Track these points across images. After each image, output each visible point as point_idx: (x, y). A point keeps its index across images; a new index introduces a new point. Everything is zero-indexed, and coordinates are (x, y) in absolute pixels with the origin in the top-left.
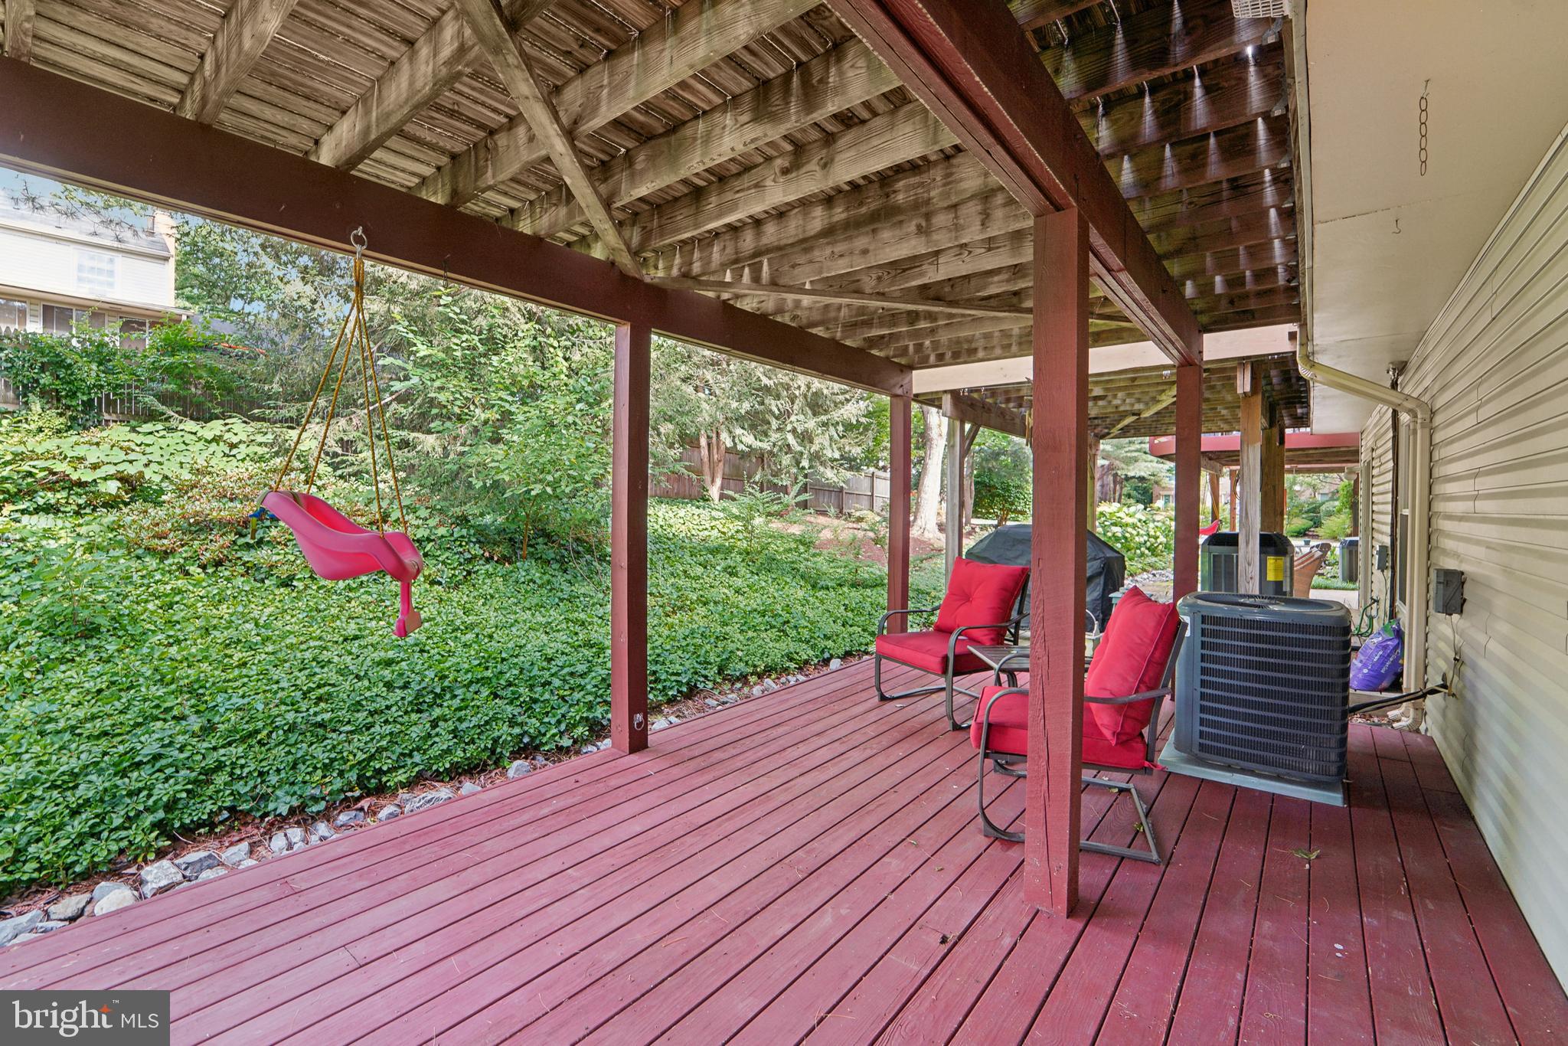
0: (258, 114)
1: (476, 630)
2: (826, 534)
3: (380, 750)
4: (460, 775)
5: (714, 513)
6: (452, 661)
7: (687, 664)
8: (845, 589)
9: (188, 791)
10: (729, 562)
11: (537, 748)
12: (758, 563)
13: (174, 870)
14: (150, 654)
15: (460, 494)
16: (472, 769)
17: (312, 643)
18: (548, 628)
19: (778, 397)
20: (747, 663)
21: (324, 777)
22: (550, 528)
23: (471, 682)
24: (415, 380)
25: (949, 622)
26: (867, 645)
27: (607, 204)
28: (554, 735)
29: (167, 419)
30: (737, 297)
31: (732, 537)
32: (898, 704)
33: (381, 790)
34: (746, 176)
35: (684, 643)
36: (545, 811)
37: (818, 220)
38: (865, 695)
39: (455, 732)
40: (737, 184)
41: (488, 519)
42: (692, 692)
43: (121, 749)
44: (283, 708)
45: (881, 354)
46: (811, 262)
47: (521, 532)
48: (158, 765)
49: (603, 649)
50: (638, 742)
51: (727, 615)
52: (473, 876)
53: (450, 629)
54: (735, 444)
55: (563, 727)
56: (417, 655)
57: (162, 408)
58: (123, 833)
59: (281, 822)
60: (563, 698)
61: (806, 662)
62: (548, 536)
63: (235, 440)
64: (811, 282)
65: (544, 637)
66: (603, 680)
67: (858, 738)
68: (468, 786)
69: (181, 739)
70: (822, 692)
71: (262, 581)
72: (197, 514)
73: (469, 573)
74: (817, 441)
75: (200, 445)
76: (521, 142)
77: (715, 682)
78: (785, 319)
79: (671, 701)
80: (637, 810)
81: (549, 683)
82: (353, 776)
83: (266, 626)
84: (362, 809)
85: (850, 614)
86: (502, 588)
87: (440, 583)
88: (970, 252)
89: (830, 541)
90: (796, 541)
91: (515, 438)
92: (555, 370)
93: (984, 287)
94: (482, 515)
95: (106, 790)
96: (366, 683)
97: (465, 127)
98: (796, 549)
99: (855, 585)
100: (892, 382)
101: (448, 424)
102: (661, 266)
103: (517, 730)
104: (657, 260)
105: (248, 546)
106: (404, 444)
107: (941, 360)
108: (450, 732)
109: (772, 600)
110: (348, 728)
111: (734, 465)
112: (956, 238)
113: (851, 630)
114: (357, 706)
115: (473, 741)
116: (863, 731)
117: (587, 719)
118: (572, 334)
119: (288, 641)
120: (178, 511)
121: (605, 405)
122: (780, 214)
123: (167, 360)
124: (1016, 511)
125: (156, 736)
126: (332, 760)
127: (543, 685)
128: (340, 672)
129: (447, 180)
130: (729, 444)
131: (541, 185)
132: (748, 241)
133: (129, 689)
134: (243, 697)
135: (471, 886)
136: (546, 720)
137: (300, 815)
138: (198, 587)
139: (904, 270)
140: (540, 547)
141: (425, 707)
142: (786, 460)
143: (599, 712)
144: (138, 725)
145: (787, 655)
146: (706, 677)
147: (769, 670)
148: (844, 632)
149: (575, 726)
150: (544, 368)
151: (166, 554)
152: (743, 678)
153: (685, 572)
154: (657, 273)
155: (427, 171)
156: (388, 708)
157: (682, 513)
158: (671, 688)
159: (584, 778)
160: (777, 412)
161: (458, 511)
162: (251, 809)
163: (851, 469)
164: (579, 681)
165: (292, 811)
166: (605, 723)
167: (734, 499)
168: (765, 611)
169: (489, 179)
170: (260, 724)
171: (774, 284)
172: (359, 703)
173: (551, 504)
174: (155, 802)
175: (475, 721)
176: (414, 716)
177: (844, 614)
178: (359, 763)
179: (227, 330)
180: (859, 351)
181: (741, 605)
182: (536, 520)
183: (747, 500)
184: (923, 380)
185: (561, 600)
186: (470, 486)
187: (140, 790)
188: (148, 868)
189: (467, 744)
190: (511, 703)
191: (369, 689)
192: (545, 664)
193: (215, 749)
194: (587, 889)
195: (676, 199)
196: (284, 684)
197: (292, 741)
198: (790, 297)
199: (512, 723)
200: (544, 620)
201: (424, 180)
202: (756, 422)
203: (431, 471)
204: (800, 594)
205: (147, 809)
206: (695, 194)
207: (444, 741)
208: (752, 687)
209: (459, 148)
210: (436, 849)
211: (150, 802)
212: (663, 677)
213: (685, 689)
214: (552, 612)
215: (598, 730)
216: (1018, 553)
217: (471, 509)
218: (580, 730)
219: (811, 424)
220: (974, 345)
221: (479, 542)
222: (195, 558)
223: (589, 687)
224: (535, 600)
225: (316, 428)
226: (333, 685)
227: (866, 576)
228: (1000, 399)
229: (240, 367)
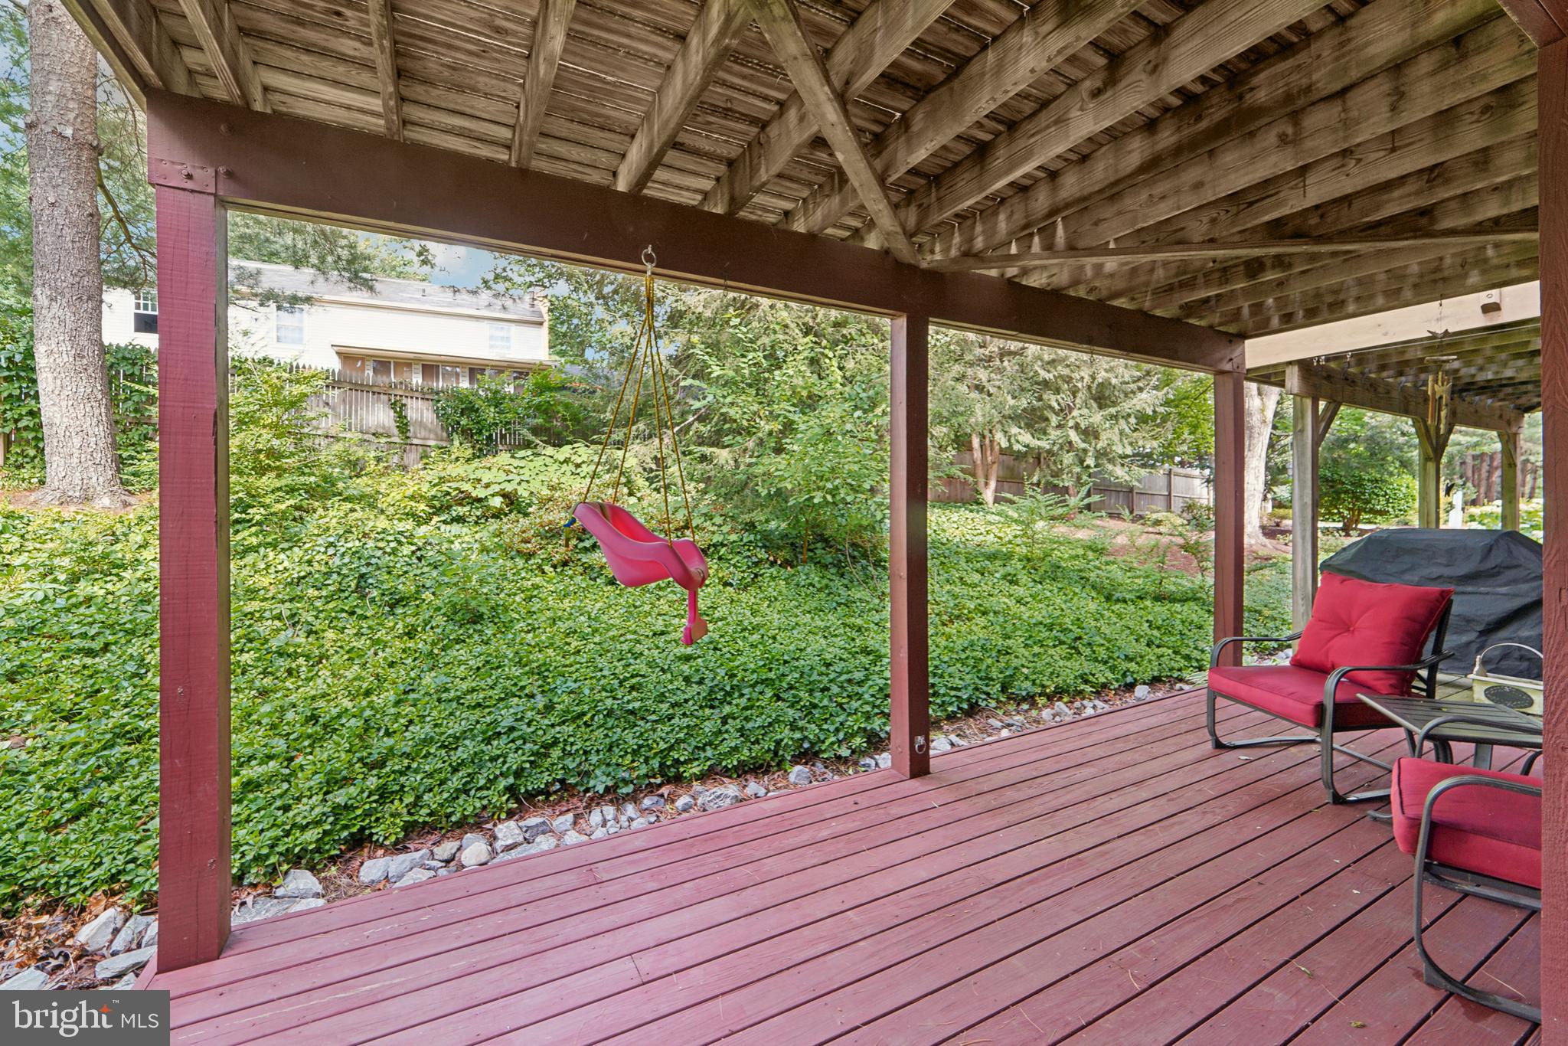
0: (566, 155)
1: (762, 631)
2: (1121, 540)
3: (678, 741)
4: (746, 773)
5: (990, 518)
6: (741, 659)
7: (968, 677)
8: (1148, 603)
9: (531, 762)
10: (1008, 569)
11: (816, 754)
12: (1041, 571)
13: (517, 831)
14: (514, 640)
15: (748, 503)
16: (756, 769)
17: (629, 636)
18: (827, 633)
19: (1058, 391)
20: (1034, 683)
21: (633, 761)
22: (827, 533)
23: (757, 683)
24: (710, 398)
25: (1318, 657)
26: (1180, 670)
27: (881, 179)
28: (833, 743)
29: (536, 447)
30: (1025, 272)
31: (1010, 542)
32: (1243, 756)
33: (678, 779)
34: (1043, 115)
35: (963, 656)
36: (824, 834)
37: (1136, 152)
38: (1191, 738)
39: (741, 731)
40: (1030, 127)
41: (773, 525)
42: (973, 710)
43: (488, 719)
44: (604, 694)
45: (1203, 323)
46: (1120, 213)
47: (801, 537)
48: (511, 737)
49: (879, 657)
50: (920, 766)
51: (1009, 628)
52: (753, 898)
53: (739, 629)
54: (1011, 445)
55: (841, 736)
56: (711, 652)
57: (531, 437)
58: (485, 793)
59: (597, 800)
60: (840, 705)
61: (1104, 686)
62: (826, 541)
63: (579, 461)
64: (1116, 240)
65: (823, 641)
66: (881, 689)
67: (1191, 797)
68: (753, 787)
69: (529, 714)
70: (1133, 728)
71: (594, 580)
72: (550, 523)
73: (756, 576)
74: (1104, 436)
75: (556, 467)
76: (791, 126)
77: (998, 701)
78: (1081, 292)
79: (951, 718)
80: (921, 850)
81: (828, 689)
82: (655, 763)
83: (596, 619)
84: (662, 796)
85: (1156, 633)
86: (784, 591)
87: (731, 585)
88: (1359, 160)
89: (1123, 547)
90: (1083, 547)
91: (795, 448)
92: (831, 378)
93: (1378, 207)
94: (767, 521)
95: (476, 753)
96: (669, 676)
97: (739, 126)
98: (1084, 556)
99: (1159, 598)
100: (1218, 355)
101: (739, 438)
102: (937, 249)
103: (798, 735)
104: (934, 244)
105: (586, 550)
106: (704, 458)
107: (1287, 322)
108: (738, 731)
109: (1059, 612)
110: (654, 717)
111: (1008, 468)
112: (1345, 139)
113: (1159, 651)
114: (661, 698)
115: (757, 742)
116: (1196, 787)
117: (865, 729)
118: (846, 343)
119: (611, 634)
120: (538, 520)
121: (878, 411)
122: (1082, 157)
123: (537, 400)
124: (1372, 511)
125: (512, 711)
126: (640, 747)
127: (823, 690)
128: (649, 664)
129: (726, 190)
130: (1004, 444)
131: (813, 178)
132: (1042, 201)
133: (498, 667)
134: (575, 681)
135: (750, 910)
136: (825, 727)
137: (612, 795)
138: (550, 584)
139: (1251, 204)
140: (818, 552)
141: (716, 703)
142: (1068, 459)
143: (876, 723)
144: (501, 699)
145: (1082, 676)
146: (988, 694)
147: (1059, 693)
148: (1151, 653)
149: (853, 735)
150: (821, 378)
151: (530, 555)
152: (1030, 699)
153: (961, 579)
154: (936, 257)
155: (707, 185)
156: (686, 701)
157: (955, 517)
158: (951, 704)
159: (864, 800)
160: (1057, 407)
161: (746, 518)
162: (576, 784)
163: (1144, 466)
164: (857, 689)
165: (607, 789)
166: (883, 735)
167: (1012, 502)
168: (1052, 624)
169: (763, 176)
170: (586, 707)
171: (1072, 248)
172: (663, 694)
173: (828, 510)
174: (509, 768)
175: (759, 722)
176: (708, 711)
177: (1149, 632)
178: (662, 751)
179: (577, 371)
180: (1176, 321)
181: (1025, 617)
182: (814, 525)
183: (1028, 502)
184: (1258, 352)
185: (839, 604)
186: (758, 495)
187: (499, 757)
188: (500, 826)
189: (753, 743)
190: (792, 706)
191: (671, 682)
192: (823, 669)
193: (553, 726)
194: (869, 940)
195: (956, 165)
196: (606, 672)
197: (609, 725)
198: (1089, 262)
199: (794, 727)
200: (822, 624)
201: (706, 195)
202: (1034, 419)
203: (725, 482)
204: (1092, 606)
205: (502, 774)
206: (981, 152)
207: (732, 740)
208: (1040, 710)
209: (734, 152)
210: (720, 858)
211: (504, 769)
212: (942, 691)
213: (965, 706)
214: (830, 616)
215: (876, 743)
216: (1405, 567)
217: (758, 516)
218: (858, 741)
219: (1097, 418)
220: (1342, 297)
221: (764, 546)
222: (549, 559)
223: (866, 696)
224: (814, 605)
225: (636, 447)
226: (643, 676)
227: (1173, 588)
228: (1373, 366)
229: (585, 401)
